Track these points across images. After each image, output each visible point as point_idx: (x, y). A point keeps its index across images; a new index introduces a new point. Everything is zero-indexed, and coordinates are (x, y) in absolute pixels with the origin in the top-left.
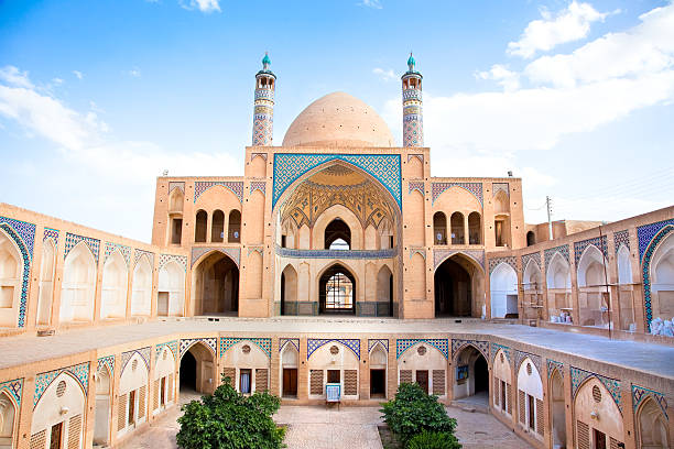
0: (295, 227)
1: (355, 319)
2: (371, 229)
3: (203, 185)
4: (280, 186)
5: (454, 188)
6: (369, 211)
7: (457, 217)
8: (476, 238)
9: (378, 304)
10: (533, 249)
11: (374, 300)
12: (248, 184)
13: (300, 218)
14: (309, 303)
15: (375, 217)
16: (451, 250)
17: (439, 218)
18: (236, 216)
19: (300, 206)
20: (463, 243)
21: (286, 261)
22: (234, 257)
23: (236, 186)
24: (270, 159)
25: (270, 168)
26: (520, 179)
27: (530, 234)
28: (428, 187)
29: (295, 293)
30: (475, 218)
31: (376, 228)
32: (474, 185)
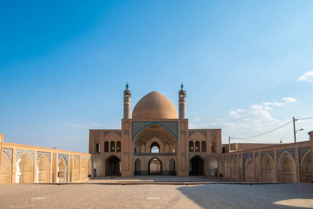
0: (139, 145)
1: (162, 177)
2: (167, 146)
3: (107, 132)
4: (134, 133)
5: (197, 133)
6: (166, 140)
7: (197, 143)
8: (204, 150)
9: (170, 171)
10: (224, 154)
11: (168, 170)
12: (123, 132)
13: (141, 142)
14: (145, 171)
15: (169, 142)
16: (195, 154)
17: (191, 143)
18: (119, 143)
19: (141, 138)
20: (199, 151)
21: (136, 157)
22: (119, 157)
23: (118, 133)
24: (131, 124)
25: (131, 126)
26: (221, 130)
27: (224, 149)
28: (187, 133)
29: (140, 168)
30: (204, 143)
31: (169, 145)
32: (204, 132)
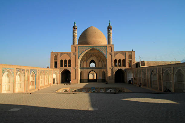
0: (83, 62)
3: (62, 54)
4: (80, 54)
5: (119, 54)
6: (100, 58)
7: (120, 61)
8: (124, 65)
9: (102, 80)
10: (137, 69)
12: (72, 54)
13: (84, 60)
15: (102, 60)
16: (118, 68)
17: (116, 61)
18: (70, 61)
19: (84, 57)
20: (121, 66)
21: (81, 70)
22: (70, 70)
23: (69, 54)
24: (77, 48)
25: (77, 50)
26: (134, 51)
27: (137, 64)
28: (113, 54)
29: (83, 77)
30: (124, 61)
31: (102, 62)
32: (124, 53)
